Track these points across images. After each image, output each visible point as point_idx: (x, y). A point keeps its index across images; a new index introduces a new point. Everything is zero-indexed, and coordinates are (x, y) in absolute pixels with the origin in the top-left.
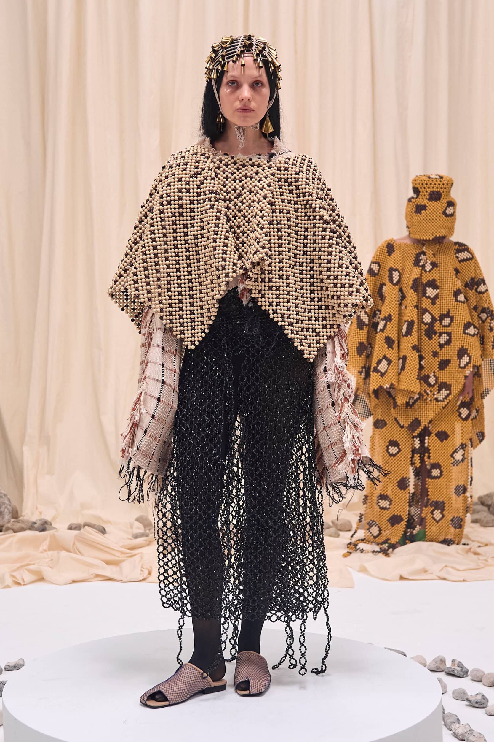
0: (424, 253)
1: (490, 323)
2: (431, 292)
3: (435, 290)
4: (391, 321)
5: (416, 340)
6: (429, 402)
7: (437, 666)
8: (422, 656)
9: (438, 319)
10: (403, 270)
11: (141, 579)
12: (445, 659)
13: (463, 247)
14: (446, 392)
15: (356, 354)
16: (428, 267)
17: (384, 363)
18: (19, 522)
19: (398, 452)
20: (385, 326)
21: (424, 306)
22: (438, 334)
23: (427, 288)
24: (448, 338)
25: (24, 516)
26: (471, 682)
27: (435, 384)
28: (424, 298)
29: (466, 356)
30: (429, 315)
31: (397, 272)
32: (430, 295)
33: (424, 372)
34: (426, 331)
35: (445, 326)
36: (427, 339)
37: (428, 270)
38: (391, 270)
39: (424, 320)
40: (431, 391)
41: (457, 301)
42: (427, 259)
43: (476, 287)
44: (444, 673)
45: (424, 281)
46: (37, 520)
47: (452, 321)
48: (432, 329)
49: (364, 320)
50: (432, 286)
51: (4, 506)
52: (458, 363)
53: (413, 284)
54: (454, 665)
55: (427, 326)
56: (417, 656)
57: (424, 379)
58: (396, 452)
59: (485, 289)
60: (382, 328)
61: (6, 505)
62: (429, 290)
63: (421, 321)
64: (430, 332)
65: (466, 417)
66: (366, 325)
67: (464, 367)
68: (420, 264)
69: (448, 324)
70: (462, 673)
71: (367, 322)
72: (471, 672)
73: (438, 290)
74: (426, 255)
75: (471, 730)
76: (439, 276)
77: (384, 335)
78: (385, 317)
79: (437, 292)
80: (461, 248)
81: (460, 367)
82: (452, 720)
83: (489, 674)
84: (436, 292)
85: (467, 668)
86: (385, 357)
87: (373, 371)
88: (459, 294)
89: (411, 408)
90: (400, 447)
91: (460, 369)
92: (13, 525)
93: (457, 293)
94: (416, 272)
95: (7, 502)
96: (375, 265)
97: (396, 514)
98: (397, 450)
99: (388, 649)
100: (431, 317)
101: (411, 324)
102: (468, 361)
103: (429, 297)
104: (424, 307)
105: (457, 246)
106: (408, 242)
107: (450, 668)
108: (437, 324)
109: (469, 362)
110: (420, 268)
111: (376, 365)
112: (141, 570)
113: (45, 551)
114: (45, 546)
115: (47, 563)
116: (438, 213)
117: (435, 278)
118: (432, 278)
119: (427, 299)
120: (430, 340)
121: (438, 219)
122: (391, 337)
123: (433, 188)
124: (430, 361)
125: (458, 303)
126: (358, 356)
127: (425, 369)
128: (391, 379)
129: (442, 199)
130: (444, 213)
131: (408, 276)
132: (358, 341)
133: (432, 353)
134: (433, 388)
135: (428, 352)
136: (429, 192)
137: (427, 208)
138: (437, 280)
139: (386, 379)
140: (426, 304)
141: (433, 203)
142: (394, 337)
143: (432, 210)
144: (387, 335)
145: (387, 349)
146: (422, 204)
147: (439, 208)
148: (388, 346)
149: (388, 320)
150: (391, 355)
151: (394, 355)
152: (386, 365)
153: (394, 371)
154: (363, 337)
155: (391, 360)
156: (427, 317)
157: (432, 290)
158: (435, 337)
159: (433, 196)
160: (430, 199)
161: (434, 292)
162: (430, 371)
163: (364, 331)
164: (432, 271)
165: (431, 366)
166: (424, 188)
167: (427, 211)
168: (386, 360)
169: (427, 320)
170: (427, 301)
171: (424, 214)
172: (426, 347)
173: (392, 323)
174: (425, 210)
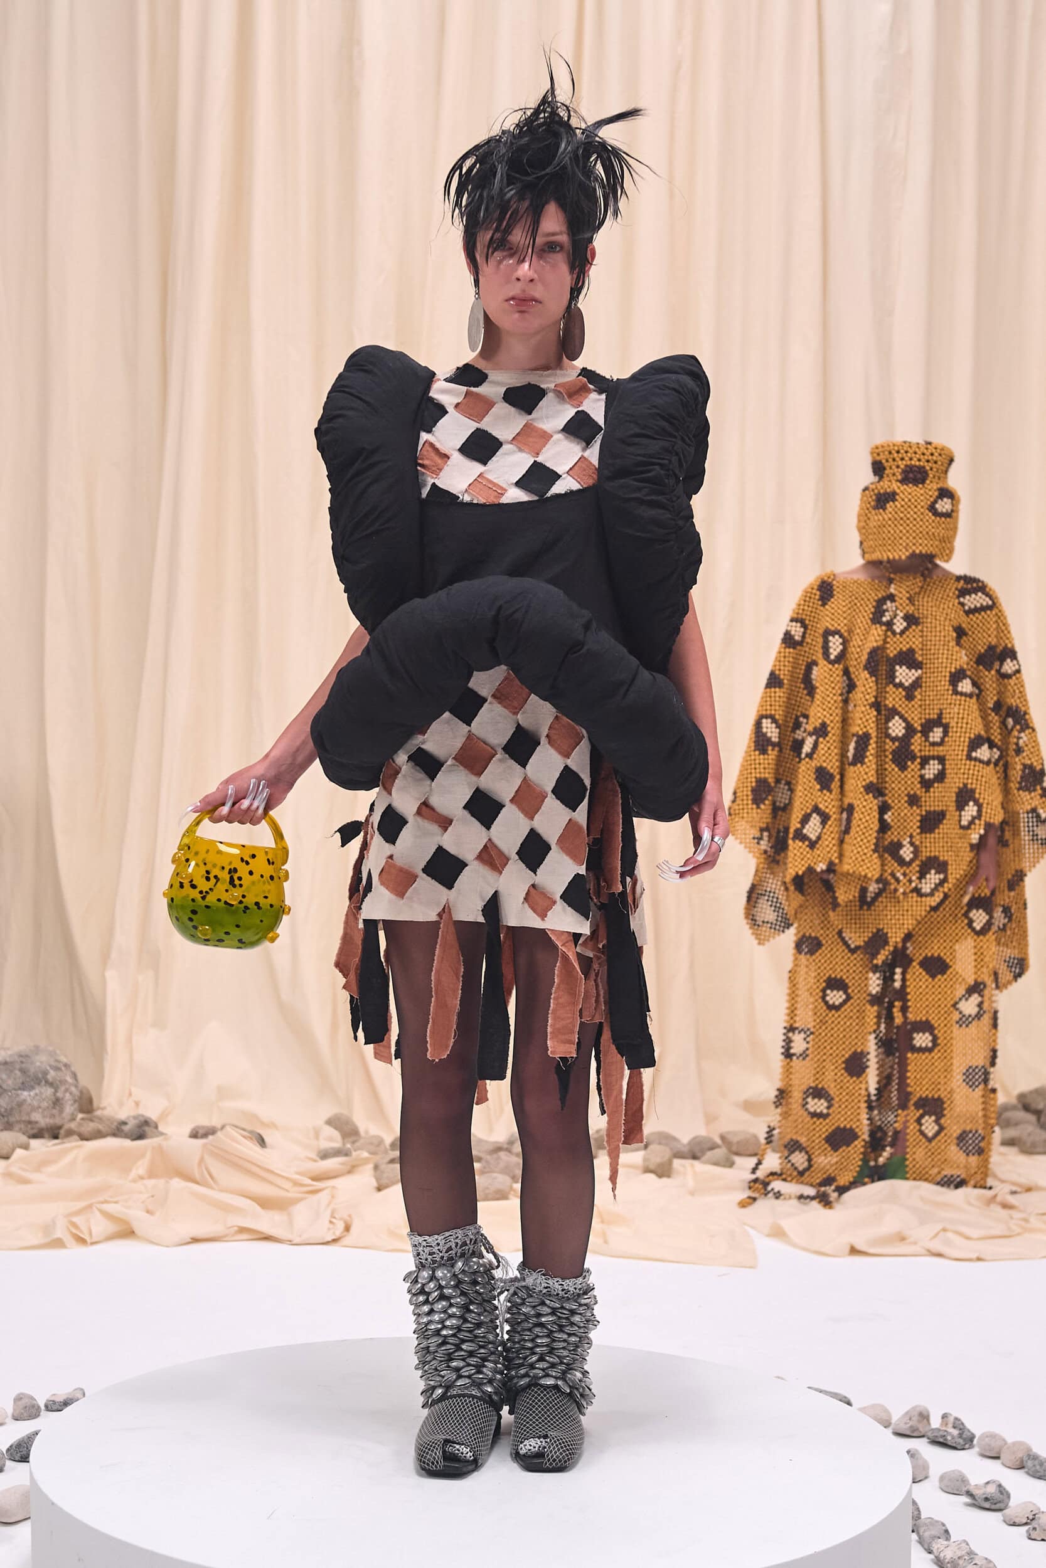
0: (892, 598)
1: (1019, 738)
2: (904, 675)
3: (913, 671)
4: (827, 735)
5: (873, 772)
7: (911, 1427)
8: (882, 1406)
9: (919, 728)
10: (850, 631)
11: (330, 1239)
12: (928, 1412)
13: (974, 585)
14: (937, 876)
15: (750, 802)
16: (899, 625)
17: (815, 819)
18: (92, 1120)
19: (845, 1002)
20: (815, 746)
21: (890, 703)
22: (919, 761)
23: (897, 667)
24: (940, 767)
25: (104, 1109)
26: (978, 1459)
27: (912, 861)
28: (891, 686)
29: (972, 803)
30: (900, 721)
31: (837, 637)
32: (903, 681)
33: (891, 836)
34: (894, 752)
35: (934, 744)
36: (896, 769)
37: (898, 631)
38: (825, 633)
39: (890, 731)
40: (905, 875)
41: (956, 692)
42: (897, 609)
43: (998, 663)
44: (924, 1440)
45: (892, 652)
46: (128, 1118)
47: (946, 733)
48: (907, 750)
49: (769, 735)
50: (907, 662)
51: (63, 1088)
52: (957, 818)
53: (868, 660)
54: (947, 1424)
55: (897, 744)
56: (873, 1407)
57: (890, 850)
58: (841, 1000)
59: (1015, 669)
60: (809, 750)
61: (67, 1086)
62: (901, 671)
63: (883, 732)
64: (903, 756)
65: (982, 928)
66: (774, 745)
67: (969, 826)
68: (884, 619)
69: (939, 740)
70: (961, 1441)
71: (775, 739)
72: (980, 1439)
73: (920, 671)
74: (895, 601)
76: (921, 644)
77: (813, 765)
78: (815, 729)
79: (916, 675)
80: (969, 586)
81: (962, 827)
82: (934, 1531)
84: (914, 674)
85: (973, 1430)
86: (816, 809)
87: (794, 838)
88: (960, 680)
89: (869, 909)
90: (850, 991)
92: (80, 1125)
93: (956, 677)
94: (876, 635)
95: (69, 1079)
96: (795, 624)
97: (842, 1126)
98: (844, 997)
99: (816, 1390)
100: (904, 725)
101: (863, 741)
102: (975, 813)
103: (901, 685)
104: (890, 706)
105: (961, 583)
106: (861, 577)
107: (938, 1430)
108: (917, 739)
109: (978, 817)
110: (884, 628)
111: (798, 825)
112: (331, 1222)
113: (141, 1178)
114: (141, 1168)
115: (143, 1202)
116: (919, 507)
117: (914, 646)
118: (908, 646)
119: (897, 689)
120: (903, 772)
121: (918, 519)
122: (826, 768)
123: (911, 459)
124: (902, 814)
125: (959, 697)
126: (754, 806)
127: (893, 830)
128: (829, 852)
129: (928, 482)
130: (932, 508)
131: (860, 643)
132: (753, 775)
133: (906, 798)
134: (908, 868)
135: (899, 795)
136: (902, 467)
137: (897, 497)
138: (917, 649)
139: (818, 852)
140: (894, 699)
141: (910, 489)
142: (832, 767)
143: (906, 500)
144: (818, 765)
145: (819, 793)
146: (888, 490)
147: (922, 498)
148: (821, 786)
149: (821, 733)
150: (826, 804)
151: (833, 803)
152: (818, 824)
153: (833, 835)
154: (765, 768)
155: (828, 814)
156: (897, 725)
157: (907, 671)
158: (913, 766)
159: (911, 475)
160: (904, 481)
161: (910, 674)
162: (902, 833)
163: (770, 757)
164: (907, 633)
165: (905, 824)
166: (894, 460)
167: (897, 503)
168: (818, 814)
169: (897, 731)
170: (897, 693)
171: (890, 510)
172: (893, 785)
173: (827, 739)
174: (894, 500)
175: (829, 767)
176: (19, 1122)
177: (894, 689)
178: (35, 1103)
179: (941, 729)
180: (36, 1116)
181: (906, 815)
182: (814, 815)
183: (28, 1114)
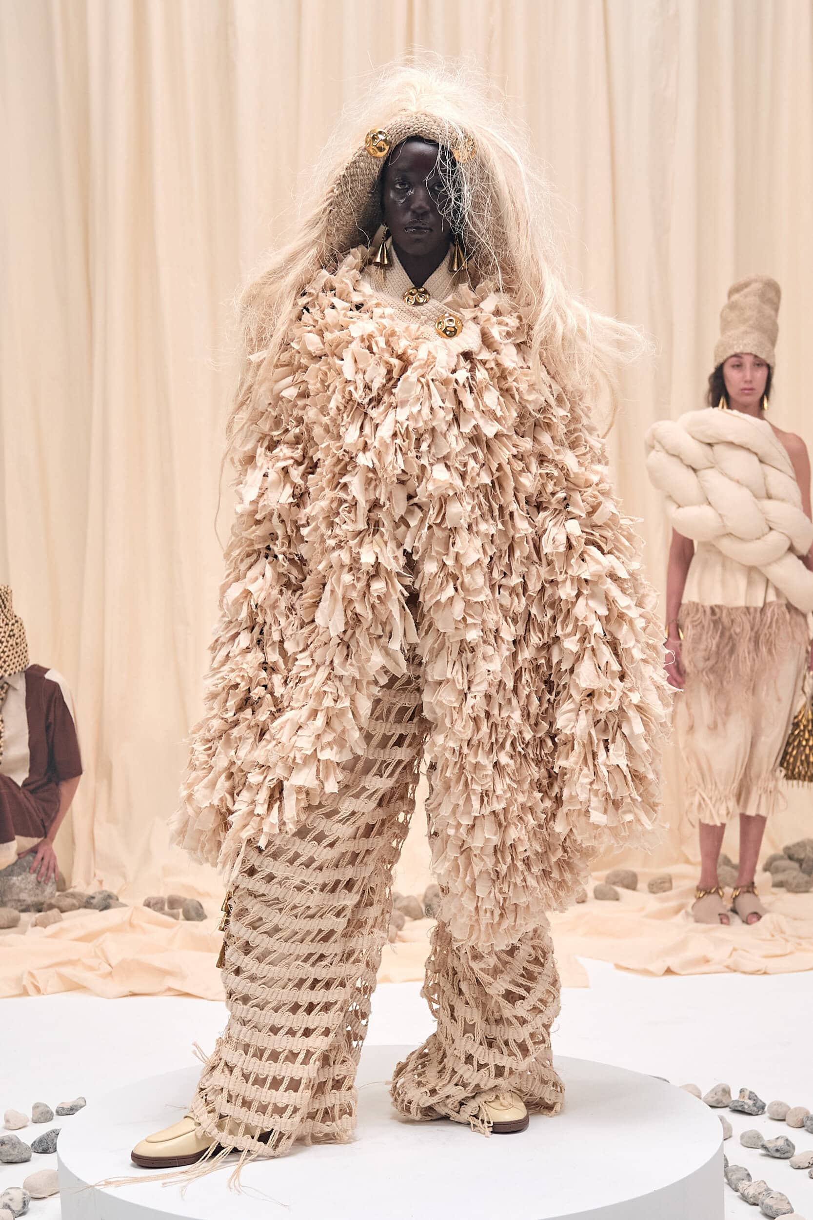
7: (718, 1100)
8: (695, 1084)
12: (729, 1088)
25: (75, 887)
26: (770, 1121)
44: (728, 1109)
54: (744, 1097)
70: (755, 1109)
72: (769, 1107)
75: (768, 1190)
82: (739, 1175)
83: (796, 1109)
85: (763, 1100)
107: (738, 1101)
176: (10, 900)
178: (23, 886)
180: (23, 896)
183: (18, 894)
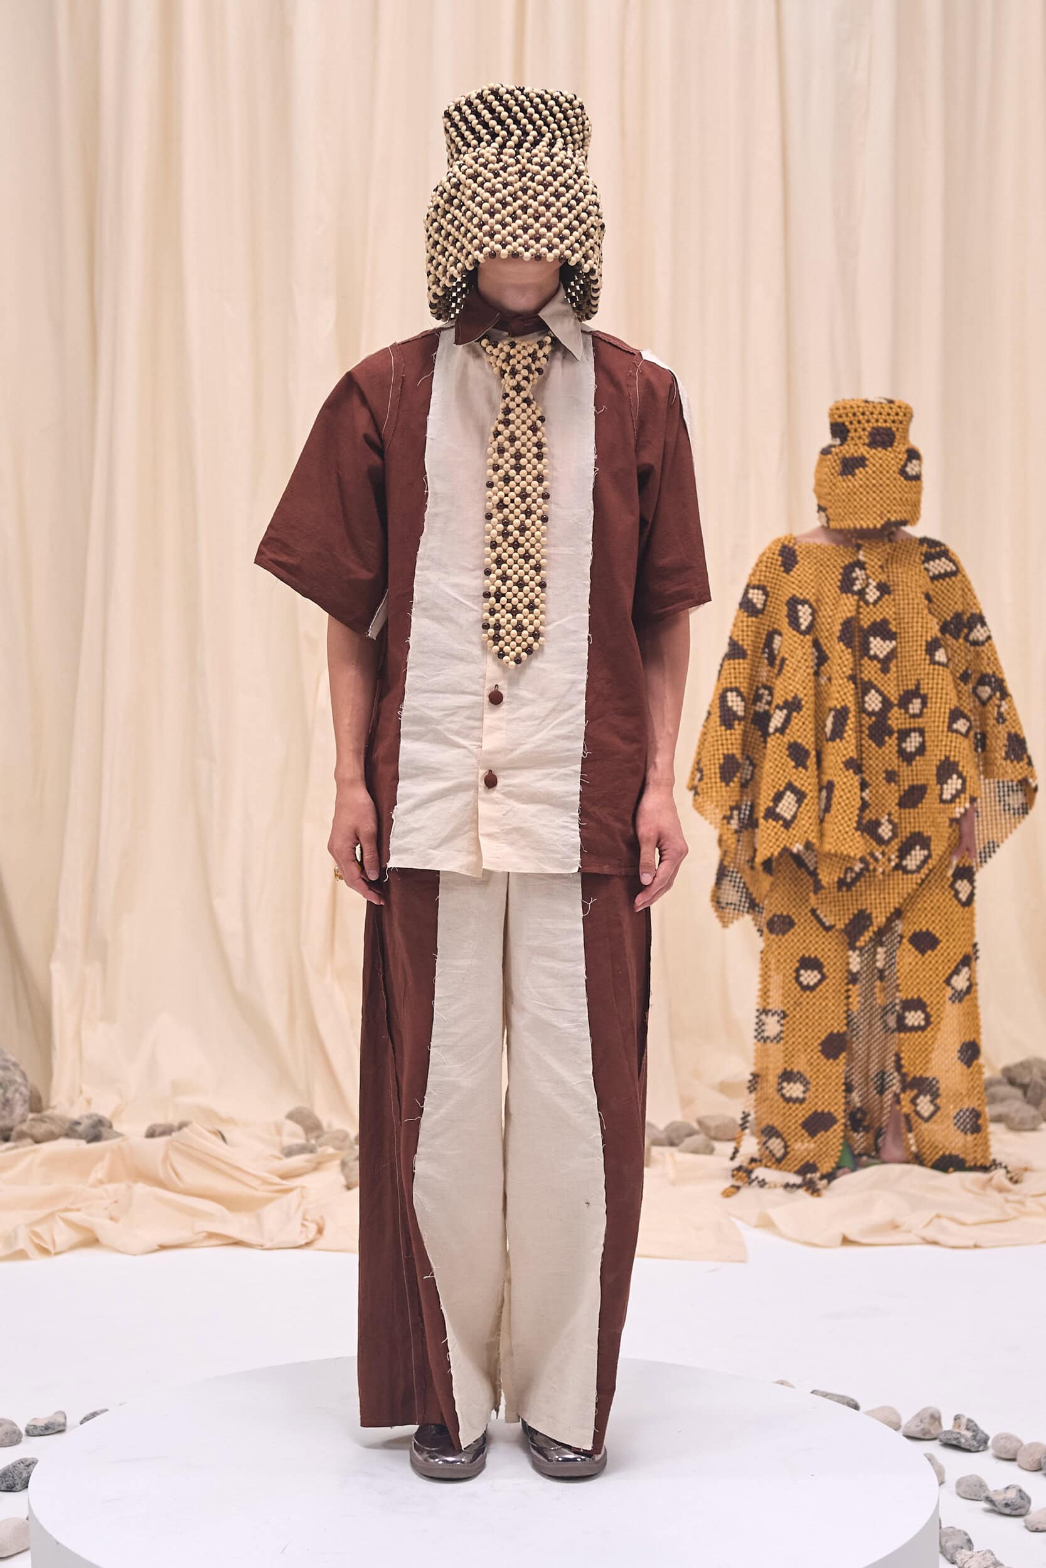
0: (861, 565)
1: (999, 706)
2: (879, 646)
3: (888, 642)
4: (801, 710)
5: (852, 747)
6: (881, 877)
7: (923, 1430)
8: (891, 1408)
9: (897, 701)
10: (818, 601)
11: (302, 1242)
12: (939, 1413)
13: (938, 549)
14: (921, 853)
15: (718, 780)
16: (872, 595)
17: (789, 798)
18: (44, 1122)
19: (820, 982)
20: (787, 720)
21: (865, 676)
22: (896, 735)
23: (872, 639)
24: (921, 740)
25: (54, 1108)
26: (995, 1461)
27: (891, 839)
28: (866, 658)
29: (955, 776)
30: (877, 695)
31: (806, 606)
32: (878, 653)
33: (869, 815)
34: (870, 728)
35: (914, 716)
36: (874, 745)
37: (871, 600)
38: (793, 603)
39: (866, 705)
40: (883, 854)
41: (933, 662)
42: (868, 577)
43: (966, 631)
44: (937, 1442)
45: (865, 624)
46: (82, 1117)
47: (924, 704)
48: (884, 725)
50: (881, 633)
51: (12, 1088)
52: (938, 792)
53: (842, 631)
54: (960, 1426)
55: (874, 719)
56: (882, 1409)
57: (869, 828)
58: (815, 980)
59: (985, 635)
60: (779, 725)
61: (17, 1086)
62: (875, 642)
63: (861, 707)
64: (879, 730)
65: (967, 899)
66: (740, 719)
67: (952, 800)
68: (856, 588)
69: (918, 712)
70: (975, 1443)
72: (994, 1441)
73: (894, 643)
74: (865, 569)
75: (997, 1564)
76: (895, 613)
77: (785, 740)
78: (786, 702)
79: (891, 646)
80: (933, 551)
81: (942, 801)
82: (957, 1542)
83: (1031, 1445)
84: (889, 645)
85: (987, 1432)
86: (790, 787)
87: (766, 817)
88: (936, 649)
89: (849, 889)
90: (825, 970)
91: (942, 805)
92: (32, 1126)
93: (932, 647)
94: (847, 606)
95: (19, 1079)
96: (756, 591)
97: (820, 1110)
98: (819, 977)
100: (880, 699)
101: (841, 715)
102: (959, 787)
103: (875, 657)
104: (866, 679)
105: (925, 548)
106: (825, 542)
107: (951, 1432)
108: (895, 712)
109: (963, 790)
110: (856, 597)
111: (771, 804)
112: (303, 1225)
113: (101, 1182)
114: (99, 1172)
115: (106, 1209)
116: (891, 472)
117: (887, 617)
118: (881, 617)
119: (872, 661)
120: (880, 748)
121: (891, 485)
122: (801, 744)
123: (877, 421)
124: (881, 792)
125: (936, 667)
126: (723, 784)
127: (871, 808)
128: (806, 832)
129: (896, 444)
130: (903, 472)
131: (831, 613)
132: (721, 752)
133: (884, 775)
134: (887, 846)
135: (877, 772)
136: (869, 429)
137: (867, 462)
138: (891, 620)
139: (794, 832)
140: (869, 672)
141: (880, 452)
142: (807, 743)
143: (878, 465)
144: (792, 740)
145: (794, 770)
146: (856, 455)
147: (893, 462)
148: (796, 762)
149: (794, 707)
150: (802, 782)
151: (809, 781)
152: (793, 803)
153: (809, 814)
154: (732, 744)
155: (803, 792)
156: (873, 699)
157: (882, 642)
158: (890, 742)
159: (878, 438)
160: (873, 444)
161: (885, 646)
162: (880, 811)
163: (737, 732)
164: (881, 603)
165: (883, 801)
166: (859, 422)
167: (867, 469)
168: (792, 792)
169: (873, 705)
170: (872, 665)
171: (861, 476)
172: (871, 762)
173: (801, 713)
174: (864, 466)
175: (804, 743)
177: (869, 662)
179: (919, 701)
181: (884, 792)
182: (788, 793)
